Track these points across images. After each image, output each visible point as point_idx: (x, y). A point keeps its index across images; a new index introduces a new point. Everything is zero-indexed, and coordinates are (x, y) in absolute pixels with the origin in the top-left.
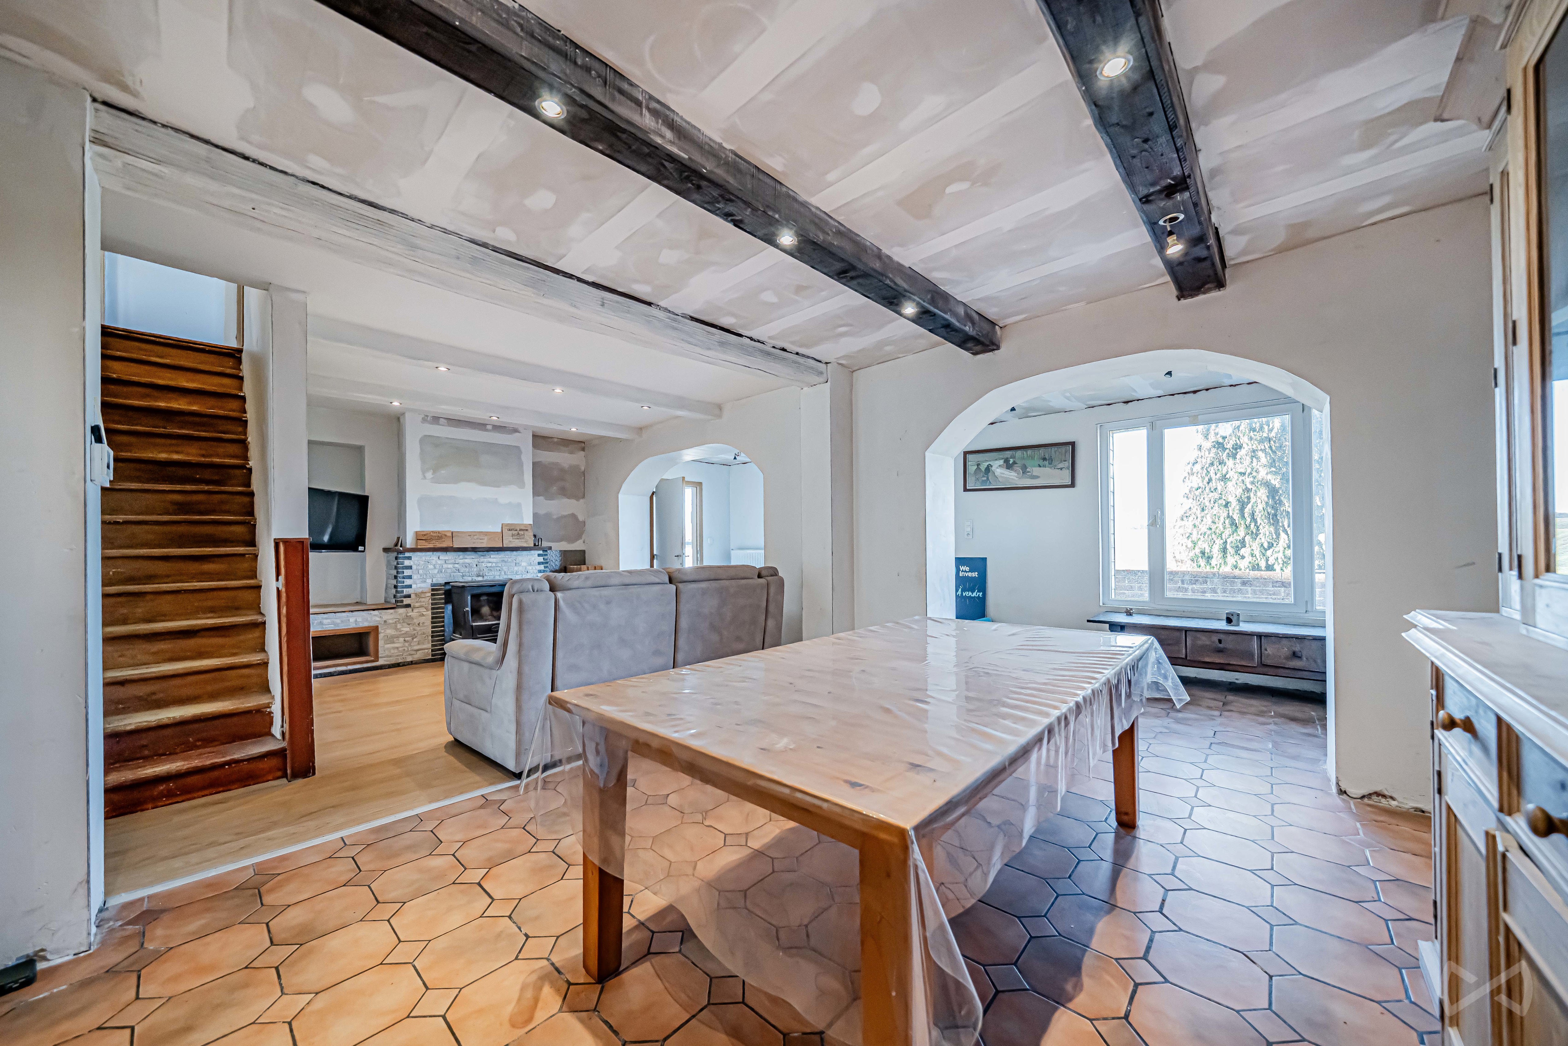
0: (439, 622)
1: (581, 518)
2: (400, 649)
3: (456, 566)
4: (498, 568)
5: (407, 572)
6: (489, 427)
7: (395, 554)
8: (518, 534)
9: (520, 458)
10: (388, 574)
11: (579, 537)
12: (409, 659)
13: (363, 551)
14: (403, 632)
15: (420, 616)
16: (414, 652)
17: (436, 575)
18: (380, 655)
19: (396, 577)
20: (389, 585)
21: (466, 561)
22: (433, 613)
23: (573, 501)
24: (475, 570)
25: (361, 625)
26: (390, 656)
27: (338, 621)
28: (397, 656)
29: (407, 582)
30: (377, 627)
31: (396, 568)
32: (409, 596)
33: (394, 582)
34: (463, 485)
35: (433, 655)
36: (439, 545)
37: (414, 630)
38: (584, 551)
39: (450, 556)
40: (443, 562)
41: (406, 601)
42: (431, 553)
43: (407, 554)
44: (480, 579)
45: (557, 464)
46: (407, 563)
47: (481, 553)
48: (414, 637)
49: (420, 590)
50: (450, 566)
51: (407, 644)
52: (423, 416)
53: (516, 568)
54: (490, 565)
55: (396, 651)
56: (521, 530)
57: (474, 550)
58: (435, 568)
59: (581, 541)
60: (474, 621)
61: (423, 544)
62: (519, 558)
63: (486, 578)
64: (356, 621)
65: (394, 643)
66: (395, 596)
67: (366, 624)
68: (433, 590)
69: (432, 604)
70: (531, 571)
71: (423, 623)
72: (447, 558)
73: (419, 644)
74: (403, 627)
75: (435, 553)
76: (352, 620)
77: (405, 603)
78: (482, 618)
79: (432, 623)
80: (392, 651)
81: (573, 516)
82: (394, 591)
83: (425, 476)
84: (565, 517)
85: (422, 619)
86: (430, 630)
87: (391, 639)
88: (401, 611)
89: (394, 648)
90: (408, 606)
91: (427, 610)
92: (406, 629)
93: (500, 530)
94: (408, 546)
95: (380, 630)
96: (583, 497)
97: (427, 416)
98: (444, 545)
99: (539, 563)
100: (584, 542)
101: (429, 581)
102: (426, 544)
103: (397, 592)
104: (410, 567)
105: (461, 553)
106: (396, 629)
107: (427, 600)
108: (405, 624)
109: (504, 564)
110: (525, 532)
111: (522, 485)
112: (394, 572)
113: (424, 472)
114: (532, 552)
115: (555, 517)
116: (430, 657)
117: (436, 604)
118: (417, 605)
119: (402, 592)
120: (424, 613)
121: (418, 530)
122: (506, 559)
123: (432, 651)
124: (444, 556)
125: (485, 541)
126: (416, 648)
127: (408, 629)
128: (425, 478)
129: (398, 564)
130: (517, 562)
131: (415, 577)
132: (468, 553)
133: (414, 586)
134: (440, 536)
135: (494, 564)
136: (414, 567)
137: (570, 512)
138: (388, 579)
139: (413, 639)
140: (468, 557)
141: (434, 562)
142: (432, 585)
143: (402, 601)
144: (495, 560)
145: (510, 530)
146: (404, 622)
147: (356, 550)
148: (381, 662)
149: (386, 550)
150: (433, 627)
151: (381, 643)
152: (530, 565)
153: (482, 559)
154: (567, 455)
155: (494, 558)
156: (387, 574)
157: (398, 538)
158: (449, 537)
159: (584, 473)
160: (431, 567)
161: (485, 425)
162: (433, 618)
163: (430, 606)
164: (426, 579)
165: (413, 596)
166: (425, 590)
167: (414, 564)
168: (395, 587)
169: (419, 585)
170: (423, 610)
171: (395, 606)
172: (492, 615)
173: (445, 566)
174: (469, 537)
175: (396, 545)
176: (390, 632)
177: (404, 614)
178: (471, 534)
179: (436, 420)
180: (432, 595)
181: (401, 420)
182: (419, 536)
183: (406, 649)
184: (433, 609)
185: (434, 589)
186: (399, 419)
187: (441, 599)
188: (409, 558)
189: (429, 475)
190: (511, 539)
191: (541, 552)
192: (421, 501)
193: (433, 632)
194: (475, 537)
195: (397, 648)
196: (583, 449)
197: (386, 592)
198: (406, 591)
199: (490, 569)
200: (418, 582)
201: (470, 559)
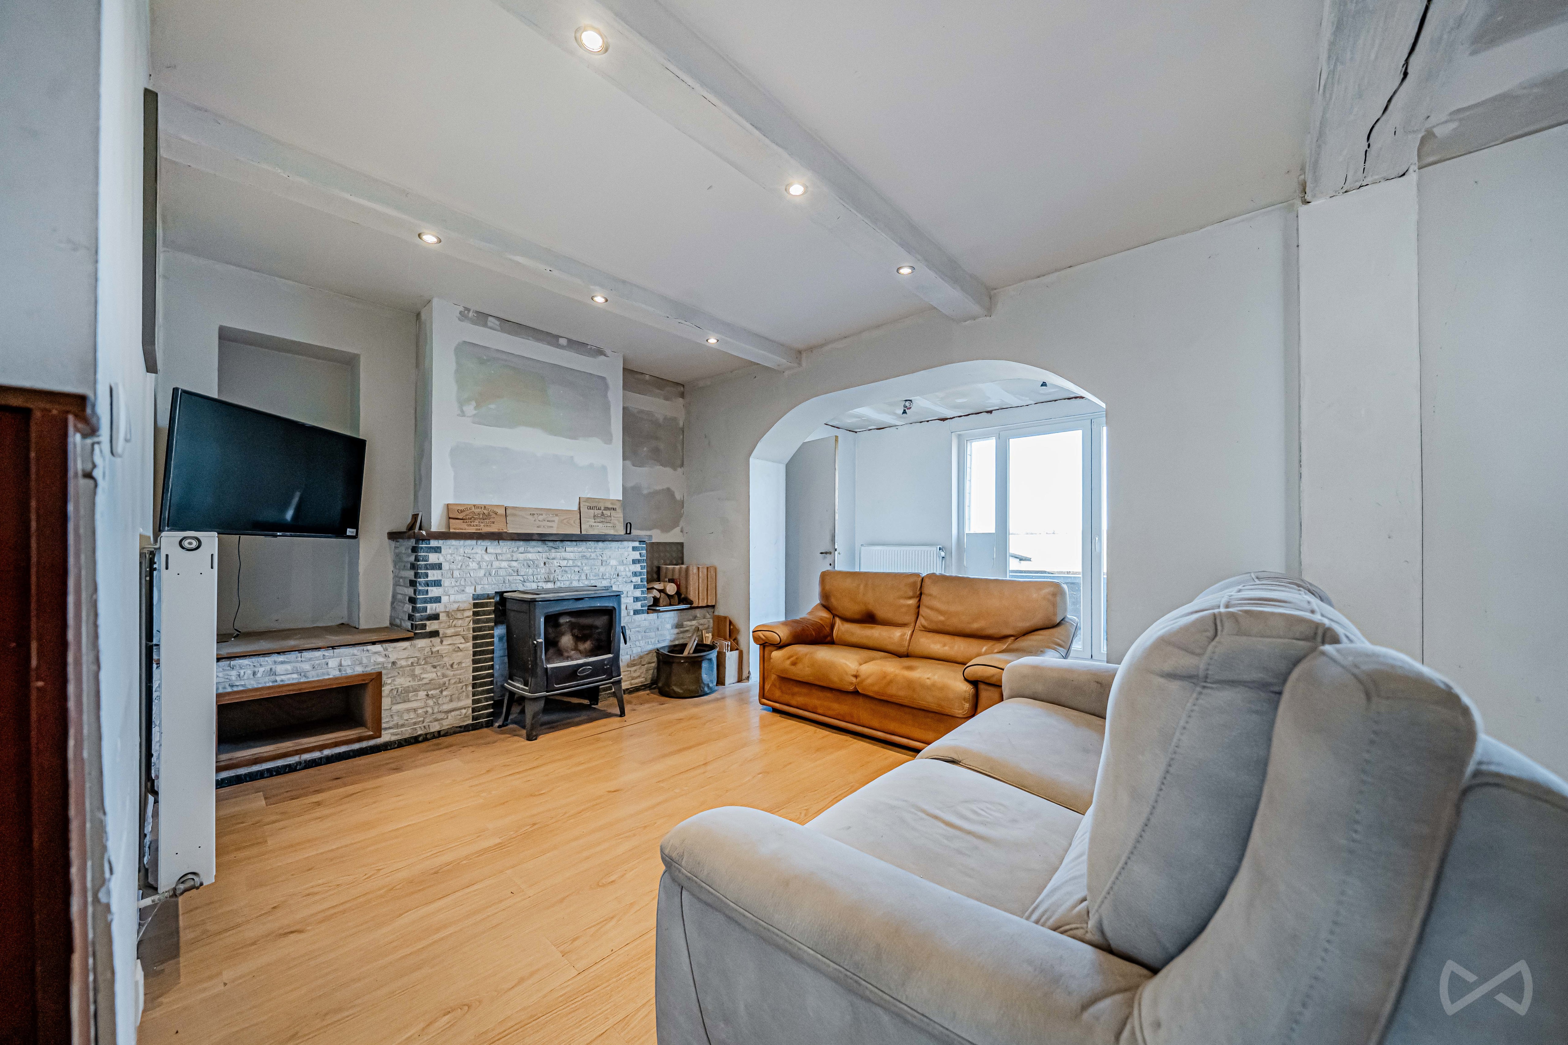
0: (486, 660)
1: (678, 497)
2: (420, 711)
3: (514, 564)
4: (577, 569)
5: (433, 575)
6: (563, 342)
7: (412, 542)
8: (603, 514)
9: (606, 396)
10: (397, 577)
11: (675, 524)
12: (435, 727)
13: (355, 537)
14: (425, 681)
15: (454, 651)
16: (440, 716)
17: (481, 579)
18: (384, 726)
19: (413, 583)
20: (399, 597)
21: (530, 556)
22: (475, 646)
23: (668, 470)
24: (543, 571)
25: (349, 672)
26: (403, 726)
27: (306, 667)
28: (415, 724)
29: (434, 592)
30: (379, 674)
31: (413, 567)
32: (435, 617)
33: (410, 591)
34: (522, 430)
35: (474, 718)
36: (485, 529)
37: (444, 676)
38: (682, 544)
39: (504, 548)
40: (493, 557)
41: (432, 626)
42: (474, 542)
43: (434, 543)
44: (550, 586)
45: (649, 413)
46: (433, 558)
47: (551, 544)
48: (442, 687)
49: (455, 606)
50: (504, 564)
51: (430, 702)
52: (461, 309)
53: (602, 569)
54: (564, 563)
55: (412, 715)
56: (607, 509)
57: (542, 538)
58: (480, 567)
59: (678, 529)
60: (548, 661)
61: (457, 527)
62: (607, 553)
63: (558, 585)
64: (341, 665)
65: (409, 701)
66: (411, 617)
67: (359, 670)
68: (476, 605)
69: (474, 630)
70: (624, 574)
71: (460, 663)
72: (499, 551)
73: (451, 701)
74: (425, 671)
75: (479, 542)
76: (333, 663)
77: (428, 629)
78: (560, 654)
79: (475, 662)
80: (406, 717)
81: (669, 492)
82: (408, 607)
83: (462, 411)
84: (657, 493)
85: (457, 657)
86: (470, 675)
87: (403, 695)
88: (421, 643)
89: (408, 711)
90: (435, 634)
91: (467, 641)
92: (430, 675)
93: (576, 508)
94: (434, 528)
95: (384, 678)
96: (682, 465)
97: (469, 310)
98: (494, 529)
99: (634, 562)
100: (682, 531)
101: (470, 590)
102: (464, 526)
103: (414, 609)
104: (439, 566)
105: (521, 543)
106: (414, 676)
107: (466, 624)
108: (429, 667)
109: (585, 561)
110: (613, 512)
111: (608, 439)
112: (410, 574)
113: (461, 403)
114: (625, 543)
115: (645, 492)
116: (470, 722)
117: (480, 629)
118: (450, 631)
119: (425, 609)
120: (461, 646)
121: (451, 501)
122: (588, 555)
123: (474, 710)
124: (494, 547)
125: (555, 525)
126: (446, 707)
127: (434, 676)
128: (463, 414)
129: (417, 559)
130: (605, 558)
131: (446, 583)
132: (533, 543)
133: (444, 599)
134: (487, 514)
135: (571, 562)
136: (445, 566)
137: (665, 487)
138: (396, 584)
139: (441, 692)
140: (531, 550)
141: (478, 557)
142: (475, 597)
143: (424, 626)
144: (572, 556)
145: (590, 508)
146: (426, 663)
147: (341, 534)
148: (386, 737)
149: (394, 536)
150: (475, 670)
151: (386, 702)
152: (622, 563)
153: (553, 554)
154: (662, 401)
155: (571, 551)
156: (395, 577)
157: (415, 517)
158: (501, 515)
159: (683, 430)
160: (473, 565)
161: (558, 337)
162: (475, 654)
163: (471, 634)
164: (465, 586)
165: (443, 617)
166: (463, 606)
167: (446, 561)
168: (412, 600)
169: (452, 598)
170: (459, 640)
171: (411, 634)
172: (576, 649)
173: (496, 564)
174: (530, 517)
175: (411, 527)
176: (403, 682)
177: (428, 649)
178: (534, 513)
179: (482, 318)
180: (475, 614)
181: (423, 316)
182: (452, 513)
183: (430, 710)
184: (475, 638)
185: (478, 603)
186: (418, 315)
187: (488, 621)
188: (437, 550)
189: (470, 409)
190: (592, 522)
191: (637, 544)
192: (456, 452)
193: (474, 678)
194: (541, 518)
195: (415, 710)
196: (682, 395)
197: (393, 608)
198: (431, 608)
199: (564, 569)
200: (451, 591)
201: (534, 552)
